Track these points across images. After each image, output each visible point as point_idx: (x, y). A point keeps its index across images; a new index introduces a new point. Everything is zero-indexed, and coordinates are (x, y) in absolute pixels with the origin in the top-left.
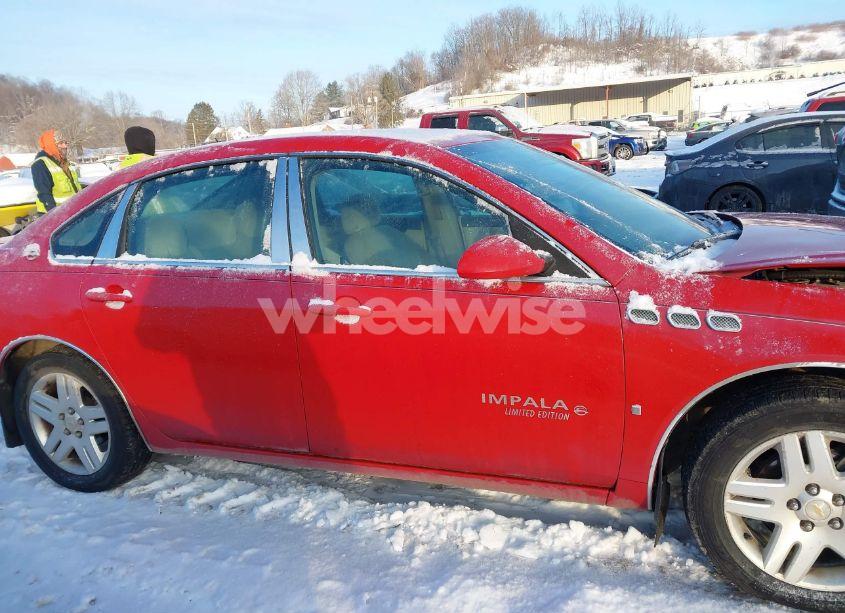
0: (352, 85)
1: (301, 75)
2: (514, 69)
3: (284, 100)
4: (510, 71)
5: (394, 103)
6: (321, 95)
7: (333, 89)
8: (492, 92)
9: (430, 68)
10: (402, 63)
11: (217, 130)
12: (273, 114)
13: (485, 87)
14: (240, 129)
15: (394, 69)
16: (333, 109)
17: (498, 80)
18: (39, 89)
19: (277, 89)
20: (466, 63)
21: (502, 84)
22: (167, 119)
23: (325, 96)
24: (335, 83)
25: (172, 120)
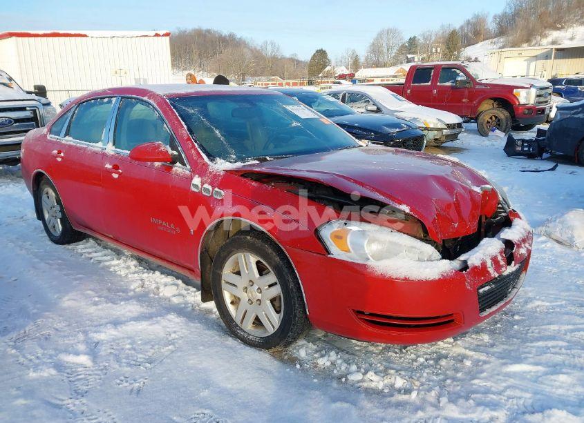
0: (425, 39)
1: (389, 31)
2: (563, 28)
3: (376, 49)
4: (558, 29)
5: (456, 53)
6: (403, 46)
7: (412, 41)
8: (539, 45)
9: (491, 26)
10: (468, 22)
11: (328, 68)
12: (367, 59)
13: (534, 42)
14: (343, 68)
15: (462, 28)
16: (409, 56)
17: (546, 36)
18: (228, 38)
19: (372, 41)
20: (520, 22)
21: (550, 39)
22: (300, 60)
23: (406, 46)
24: (415, 37)
25: (303, 60)
